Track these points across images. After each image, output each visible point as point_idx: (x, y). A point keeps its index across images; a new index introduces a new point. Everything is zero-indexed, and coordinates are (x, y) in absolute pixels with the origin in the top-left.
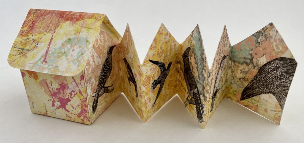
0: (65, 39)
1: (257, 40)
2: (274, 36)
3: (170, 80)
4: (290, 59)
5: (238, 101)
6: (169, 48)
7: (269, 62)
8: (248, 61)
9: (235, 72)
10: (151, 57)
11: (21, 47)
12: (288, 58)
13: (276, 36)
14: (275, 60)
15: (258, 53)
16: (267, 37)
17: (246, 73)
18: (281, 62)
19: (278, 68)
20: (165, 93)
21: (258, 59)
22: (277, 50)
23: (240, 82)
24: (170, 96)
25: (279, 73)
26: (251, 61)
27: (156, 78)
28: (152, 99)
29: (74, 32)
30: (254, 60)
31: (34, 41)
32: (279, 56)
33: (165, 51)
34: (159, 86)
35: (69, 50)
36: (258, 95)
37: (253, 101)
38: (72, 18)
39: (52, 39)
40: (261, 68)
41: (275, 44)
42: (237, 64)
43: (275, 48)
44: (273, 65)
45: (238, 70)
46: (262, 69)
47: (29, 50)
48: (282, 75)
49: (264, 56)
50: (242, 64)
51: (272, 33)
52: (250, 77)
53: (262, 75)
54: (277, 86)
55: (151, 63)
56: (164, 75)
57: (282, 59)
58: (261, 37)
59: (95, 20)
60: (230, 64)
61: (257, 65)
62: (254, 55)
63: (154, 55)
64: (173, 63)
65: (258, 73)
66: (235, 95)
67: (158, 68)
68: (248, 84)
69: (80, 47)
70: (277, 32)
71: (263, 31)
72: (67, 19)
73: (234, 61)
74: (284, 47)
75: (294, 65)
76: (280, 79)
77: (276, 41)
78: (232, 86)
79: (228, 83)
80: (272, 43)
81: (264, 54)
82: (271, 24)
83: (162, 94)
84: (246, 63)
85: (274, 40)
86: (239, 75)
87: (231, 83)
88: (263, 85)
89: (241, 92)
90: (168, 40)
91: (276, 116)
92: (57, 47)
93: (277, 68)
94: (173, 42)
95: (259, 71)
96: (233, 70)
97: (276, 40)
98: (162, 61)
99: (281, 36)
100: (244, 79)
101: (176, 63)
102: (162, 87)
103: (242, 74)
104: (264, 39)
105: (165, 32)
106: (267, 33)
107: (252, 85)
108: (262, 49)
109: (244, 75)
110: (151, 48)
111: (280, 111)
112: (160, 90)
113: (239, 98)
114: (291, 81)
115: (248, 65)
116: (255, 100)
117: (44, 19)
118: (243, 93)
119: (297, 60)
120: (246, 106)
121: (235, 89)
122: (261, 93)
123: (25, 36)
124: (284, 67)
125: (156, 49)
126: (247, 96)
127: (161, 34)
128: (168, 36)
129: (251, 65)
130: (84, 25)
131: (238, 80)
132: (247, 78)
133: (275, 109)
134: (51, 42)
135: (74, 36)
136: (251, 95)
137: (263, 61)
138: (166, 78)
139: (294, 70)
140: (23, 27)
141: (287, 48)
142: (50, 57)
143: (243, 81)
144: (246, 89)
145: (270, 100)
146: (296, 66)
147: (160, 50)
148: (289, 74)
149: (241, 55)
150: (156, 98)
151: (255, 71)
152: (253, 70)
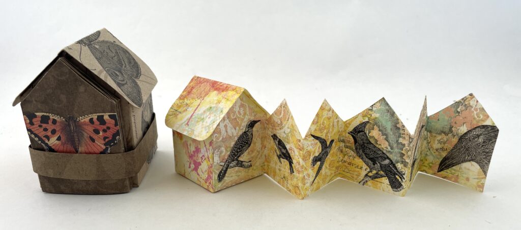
0: (208, 106)
1: (457, 110)
2: (474, 106)
3: (332, 159)
4: (491, 126)
5: (434, 174)
6: (331, 124)
7: (470, 131)
8: (447, 130)
9: (432, 142)
10: (313, 131)
11: (175, 109)
12: (490, 126)
13: (476, 106)
14: (476, 128)
15: (457, 122)
16: (467, 107)
17: (445, 143)
18: (483, 130)
19: (480, 136)
20: (326, 173)
21: (458, 128)
22: (478, 119)
23: (437, 153)
24: (330, 178)
25: (481, 140)
26: (450, 130)
27: (317, 154)
28: (311, 177)
29: (216, 102)
30: (453, 129)
31: (187, 104)
32: (480, 125)
33: (327, 127)
34: (319, 163)
35: (207, 117)
36: (459, 164)
37: (453, 171)
38: (220, 89)
39: (199, 105)
40: (462, 136)
41: (475, 112)
42: (434, 135)
43: (476, 117)
44: (475, 133)
45: (434, 140)
46: (462, 138)
47: (180, 112)
48: (484, 142)
49: (465, 125)
50: (440, 134)
51: (472, 103)
52: (449, 147)
53: (463, 143)
54: (479, 153)
55: (313, 138)
56: (325, 153)
57: (484, 127)
58: (460, 107)
59: (235, 93)
60: (426, 135)
61: (457, 134)
62: (453, 124)
63: (316, 130)
64: (335, 141)
65: (458, 141)
66: (431, 167)
67: (319, 144)
68: (446, 154)
69: (215, 115)
70: (477, 101)
71: (462, 101)
72: (216, 89)
73: (430, 132)
74: (485, 115)
75: (496, 131)
76: (483, 146)
77: (476, 110)
78: (428, 157)
79: (423, 155)
80: (473, 112)
81: (464, 123)
82: (471, 95)
83: (321, 173)
84: (444, 133)
85: (474, 109)
86: (436, 145)
87: (427, 154)
88: (464, 153)
89: (439, 163)
90: (331, 116)
91: (480, 184)
92: (200, 112)
93: (478, 136)
94: (336, 119)
95: (459, 139)
96: (429, 141)
97: (477, 108)
98: (323, 137)
99: (481, 106)
100: (442, 149)
101: (339, 141)
102: (322, 166)
103: (439, 144)
104: (464, 108)
105: (327, 108)
106: (467, 103)
107: (452, 154)
108: (462, 118)
109: (443, 145)
110: (313, 123)
111: (483, 178)
112: (320, 168)
113: (437, 170)
114: (493, 147)
115: (446, 134)
116: (455, 170)
117: (200, 87)
118: (440, 164)
119: (498, 127)
120: (444, 177)
121: (431, 161)
122: (462, 162)
123: (182, 99)
124: (486, 134)
125: (318, 124)
126: (446, 167)
127: (323, 109)
128: (331, 112)
129: (450, 135)
130: (225, 97)
131: (435, 151)
132: (445, 148)
133: (477, 177)
134: (197, 108)
135: (214, 105)
136: (450, 165)
137: (464, 129)
138: (327, 156)
139: (496, 136)
140: (183, 92)
141: (488, 117)
142: (192, 121)
143: (441, 152)
144: (445, 159)
145: (472, 168)
146: (498, 133)
147: (322, 126)
148: (491, 140)
149: (438, 126)
150: (315, 176)
151: (455, 140)
152: (453, 139)
